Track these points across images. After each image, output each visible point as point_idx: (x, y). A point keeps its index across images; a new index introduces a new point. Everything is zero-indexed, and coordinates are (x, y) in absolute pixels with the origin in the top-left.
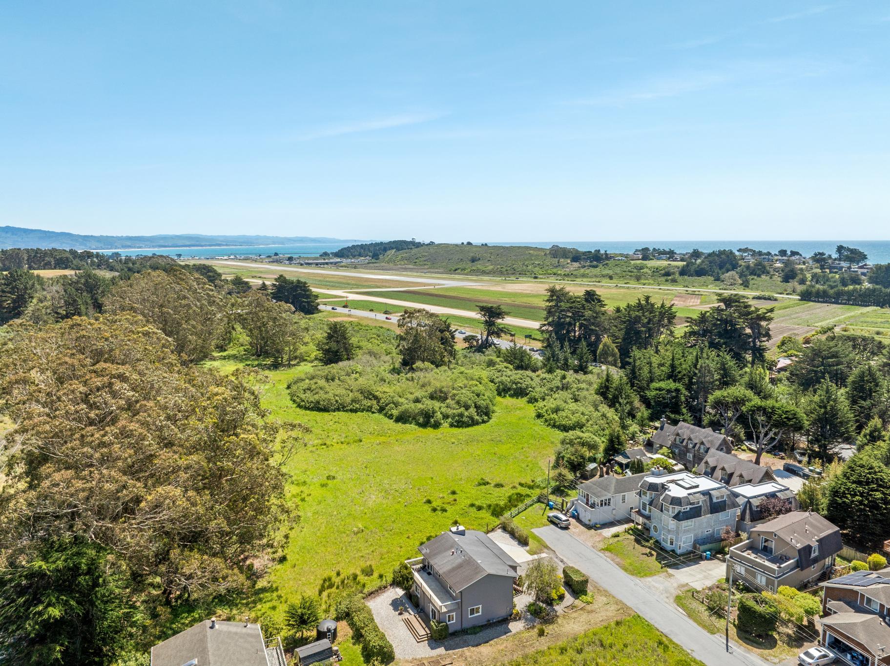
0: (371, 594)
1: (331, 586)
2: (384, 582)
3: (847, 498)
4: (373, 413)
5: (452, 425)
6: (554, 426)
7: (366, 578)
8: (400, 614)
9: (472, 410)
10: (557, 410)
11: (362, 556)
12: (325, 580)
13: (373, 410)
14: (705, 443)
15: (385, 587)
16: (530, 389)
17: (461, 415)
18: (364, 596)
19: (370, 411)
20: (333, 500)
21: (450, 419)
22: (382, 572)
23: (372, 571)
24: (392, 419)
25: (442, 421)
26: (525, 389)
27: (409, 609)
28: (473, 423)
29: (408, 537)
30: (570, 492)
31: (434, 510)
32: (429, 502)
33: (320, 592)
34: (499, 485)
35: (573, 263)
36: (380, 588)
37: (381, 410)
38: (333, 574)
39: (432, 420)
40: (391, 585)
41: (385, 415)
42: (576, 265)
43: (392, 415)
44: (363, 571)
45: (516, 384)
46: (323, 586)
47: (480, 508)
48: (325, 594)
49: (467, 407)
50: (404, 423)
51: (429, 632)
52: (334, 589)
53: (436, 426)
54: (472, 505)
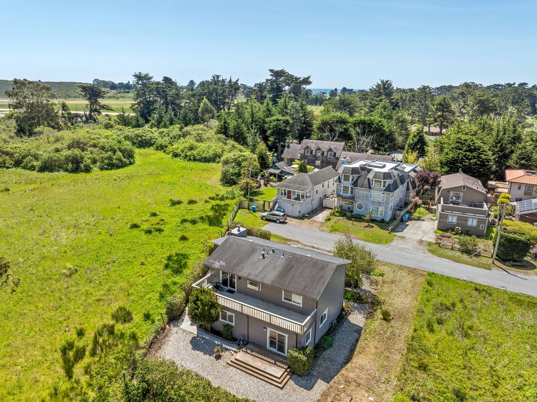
0: (151, 344)
1: (80, 355)
2: (158, 324)
3: (465, 162)
4: (8, 168)
5: (102, 169)
6: (195, 160)
7: (127, 325)
8: (218, 357)
9: (119, 153)
10: (191, 148)
11: (98, 300)
12: (64, 351)
13: (7, 165)
14: (333, 149)
15: (163, 329)
16: (154, 140)
17: (110, 158)
18: (144, 351)
19: (4, 167)
20: (7, 247)
21: (98, 164)
22: (144, 311)
23: (129, 314)
24: (34, 170)
25: (92, 166)
26: (150, 140)
27: (224, 346)
28: (123, 165)
29: (142, 264)
30: (255, 198)
31: (149, 232)
32: (135, 226)
33: (69, 374)
34: (191, 202)
35: (112, 90)
36: (158, 333)
37: (17, 163)
38: (72, 336)
39: (82, 165)
40: (168, 323)
41: (25, 168)
42: (114, 91)
43: (32, 166)
44: (115, 317)
45: (141, 137)
46: (66, 361)
47: (194, 222)
48: (78, 369)
49: (114, 152)
50: (51, 171)
51: (286, 367)
52: (87, 360)
53: (88, 170)
54: (184, 221)
